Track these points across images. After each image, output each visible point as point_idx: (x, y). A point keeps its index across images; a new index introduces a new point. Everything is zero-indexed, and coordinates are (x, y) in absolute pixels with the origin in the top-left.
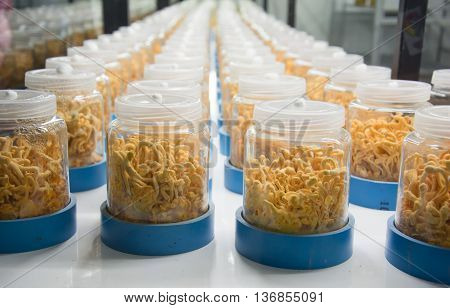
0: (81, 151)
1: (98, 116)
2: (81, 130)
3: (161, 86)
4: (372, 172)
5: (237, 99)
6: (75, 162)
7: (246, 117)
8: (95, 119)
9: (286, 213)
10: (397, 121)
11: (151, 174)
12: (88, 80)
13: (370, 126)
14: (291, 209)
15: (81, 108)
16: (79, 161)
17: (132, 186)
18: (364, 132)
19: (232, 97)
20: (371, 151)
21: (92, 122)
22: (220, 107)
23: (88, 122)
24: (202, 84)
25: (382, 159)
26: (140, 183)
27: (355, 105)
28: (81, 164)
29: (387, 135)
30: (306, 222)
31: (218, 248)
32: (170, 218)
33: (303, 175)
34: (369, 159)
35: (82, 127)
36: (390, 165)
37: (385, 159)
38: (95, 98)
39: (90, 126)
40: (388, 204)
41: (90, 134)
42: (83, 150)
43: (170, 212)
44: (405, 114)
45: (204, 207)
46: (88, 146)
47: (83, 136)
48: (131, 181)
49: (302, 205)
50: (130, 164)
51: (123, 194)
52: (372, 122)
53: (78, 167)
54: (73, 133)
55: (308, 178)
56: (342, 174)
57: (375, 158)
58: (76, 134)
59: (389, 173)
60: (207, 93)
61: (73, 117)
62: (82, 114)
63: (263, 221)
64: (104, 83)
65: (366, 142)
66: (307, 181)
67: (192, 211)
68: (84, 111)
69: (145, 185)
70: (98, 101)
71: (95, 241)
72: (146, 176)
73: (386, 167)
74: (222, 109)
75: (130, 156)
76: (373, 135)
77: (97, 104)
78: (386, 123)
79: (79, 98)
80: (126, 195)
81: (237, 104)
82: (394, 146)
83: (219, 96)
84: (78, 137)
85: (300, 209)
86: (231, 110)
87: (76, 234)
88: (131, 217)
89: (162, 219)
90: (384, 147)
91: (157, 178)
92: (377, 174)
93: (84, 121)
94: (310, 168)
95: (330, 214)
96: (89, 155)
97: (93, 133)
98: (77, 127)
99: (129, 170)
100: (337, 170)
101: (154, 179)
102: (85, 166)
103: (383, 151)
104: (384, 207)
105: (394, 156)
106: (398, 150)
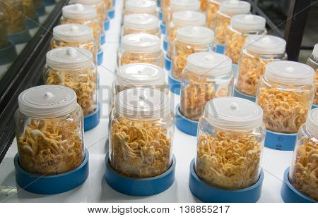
0: (84, 106)
2: (84, 94)
4: (273, 126)
8: (92, 84)
11: (139, 148)
17: (128, 156)
20: (273, 113)
23: (88, 87)
26: (133, 154)
30: (236, 182)
34: (271, 117)
35: (85, 91)
36: (284, 122)
37: (281, 119)
39: (90, 90)
40: (281, 146)
43: (151, 171)
47: (86, 97)
48: (127, 153)
49: (234, 173)
50: (126, 143)
51: (122, 160)
55: (238, 156)
57: (275, 117)
58: (81, 96)
59: (283, 128)
61: (79, 86)
62: (85, 83)
63: (209, 179)
66: (238, 160)
68: (86, 81)
69: (136, 156)
71: (102, 182)
72: (136, 149)
73: (282, 124)
75: (126, 139)
82: (288, 112)
84: (82, 98)
85: (232, 175)
89: (146, 175)
90: (281, 112)
91: (143, 151)
92: (276, 127)
96: (89, 107)
99: (125, 147)
101: (141, 152)
104: (279, 148)
105: (287, 118)
106: (290, 114)
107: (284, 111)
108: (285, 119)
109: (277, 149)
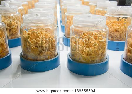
0: (14, 33)
1: (19, 21)
2: (13, 26)
3: (40, 10)
4: (113, 38)
5: (66, 14)
6: (12, 37)
7: (70, 20)
8: (18, 22)
9: (86, 56)
10: (121, 20)
11: (37, 43)
12: (15, 8)
13: (112, 22)
14: (87, 54)
15: (13, 18)
16: (13, 37)
17: (30, 48)
18: (110, 24)
19: (65, 13)
20: (113, 31)
21: (17, 23)
22: (61, 16)
23: (16, 23)
24: (54, 9)
25: (116, 34)
26: (33, 47)
27: (107, 15)
28: (14, 38)
29: (118, 25)
30: (93, 59)
31: (62, 68)
32: (44, 59)
33: (91, 42)
34: (112, 34)
35: (14, 25)
36: (119, 36)
37: (117, 33)
38: (18, 15)
39: (16, 25)
40: (118, 49)
41: (16, 27)
42: (15, 33)
43: (44, 56)
44: (123, 18)
45: (56, 53)
46: (16, 31)
47: (14, 28)
48: (30, 46)
49: (91, 53)
50: (29, 40)
51: (27, 51)
52: (112, 21)
53: (13, 39)
54: (11, 27)
55: (93, 43)
56: (105, 41)
57: (114, 33)
58: (11, 28)
59: (119, 38)
60: (56, 12)
61: (10, 22)
62: (13, 21)
63: (77, 59)
64: (22, 9)
65: (111, 28)
66: (93, 45)
67: (52, 55)
68: (14, 20)
69: (34, 47)
70: (19, 16)
71: (18, 67)
72: (35, 44)
73: (118, 36)
74: (62, 16)
75: (29, 37)
76: (113, 25)
77: (19, 17)
78: (117, 21)
79: (12, 15)
80: (28, 51)
81: (67, 16)
82: (121, 29)
83: (60, 12)
84: (12, 29)
85: (91, 54)
86: (64, 17)
87: (12, 64)
88: (30, 58)
89: (41, 59)
90: (117, 29)
91: (39, 44)
92: (115, 39)
93: (14, 23)
94: (93, 39)
95: (101, 56)
96: (17, 34)
97: (18, 27)
98: (12, 25)
99: (28, 42)
100: (103, 40)
101: (38, 45)
102: (16, 39)
103: (116, 31)
104: (117, 50)
105: (121, 32)
106: (122, 30)
107: (119, 29)
108: (119, 33)
109: (116, 50)
